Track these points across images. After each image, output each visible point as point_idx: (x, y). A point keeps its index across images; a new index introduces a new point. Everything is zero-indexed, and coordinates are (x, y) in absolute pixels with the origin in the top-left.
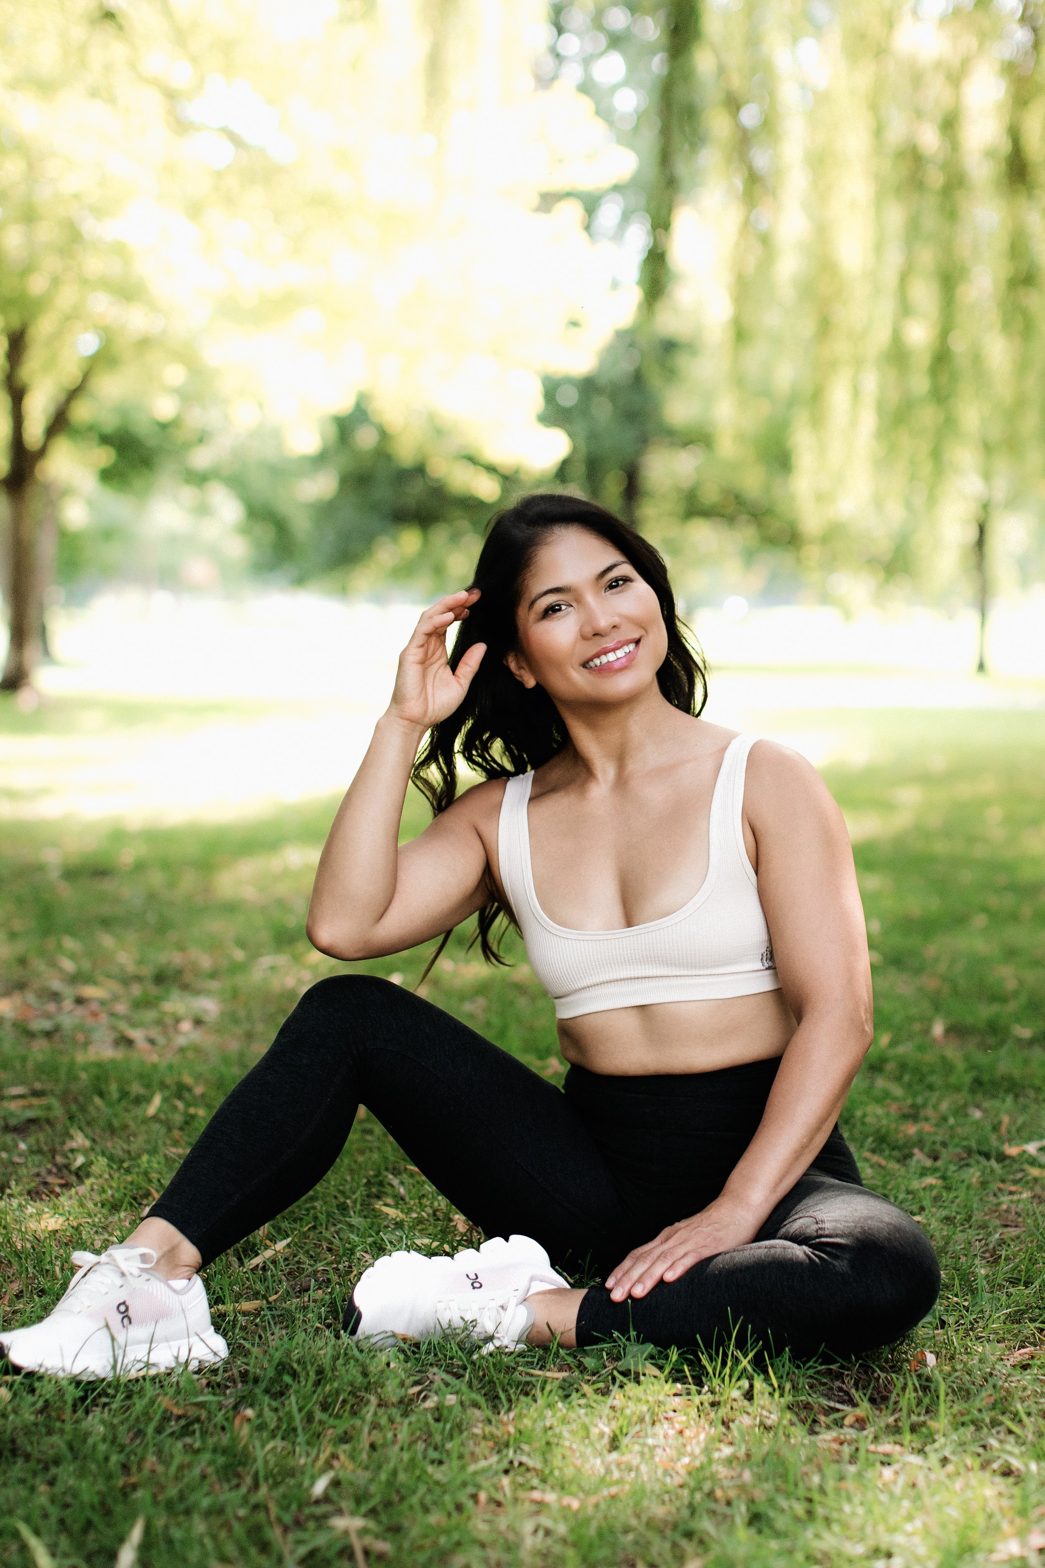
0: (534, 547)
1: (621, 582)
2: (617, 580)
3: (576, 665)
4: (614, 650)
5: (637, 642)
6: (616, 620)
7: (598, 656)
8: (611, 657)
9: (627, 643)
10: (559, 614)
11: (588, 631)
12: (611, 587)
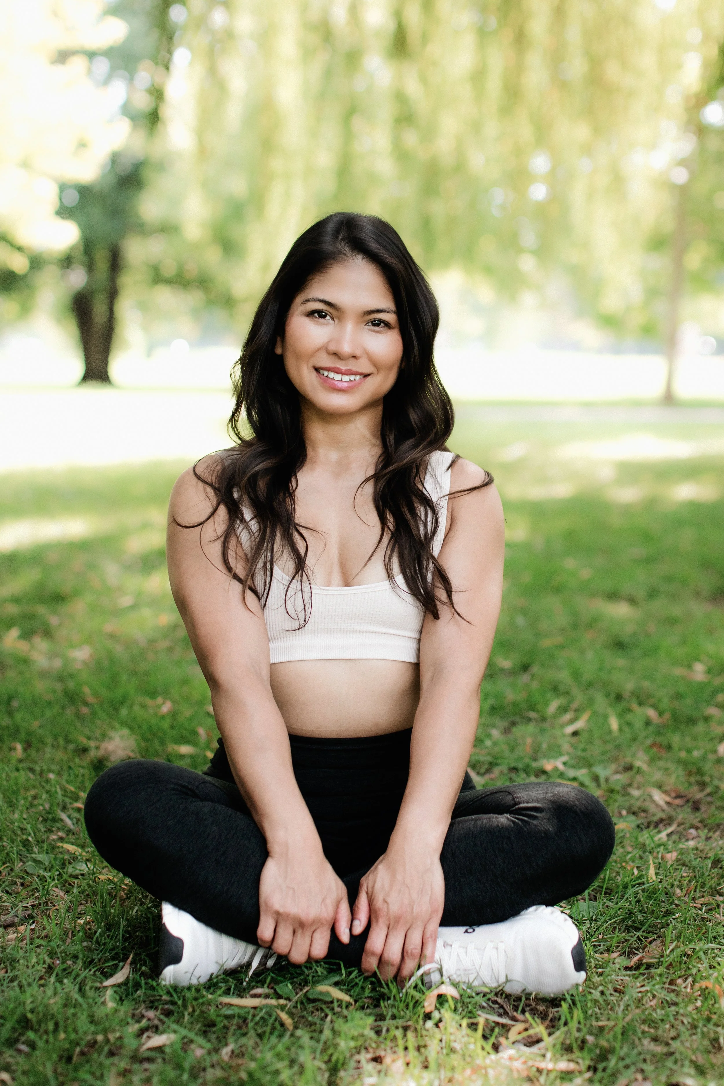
0: (332, 261)
1: (382, 325)
2: (381, 321)
3: (310, 365)
4: (343, 373)
5: (366, 376)
6: (358, 353)
7: (329, 370)
8: (338, 377)
9: (356, 374)
10: (321, 320)
11: (332, 348)
12: (374, 324)
